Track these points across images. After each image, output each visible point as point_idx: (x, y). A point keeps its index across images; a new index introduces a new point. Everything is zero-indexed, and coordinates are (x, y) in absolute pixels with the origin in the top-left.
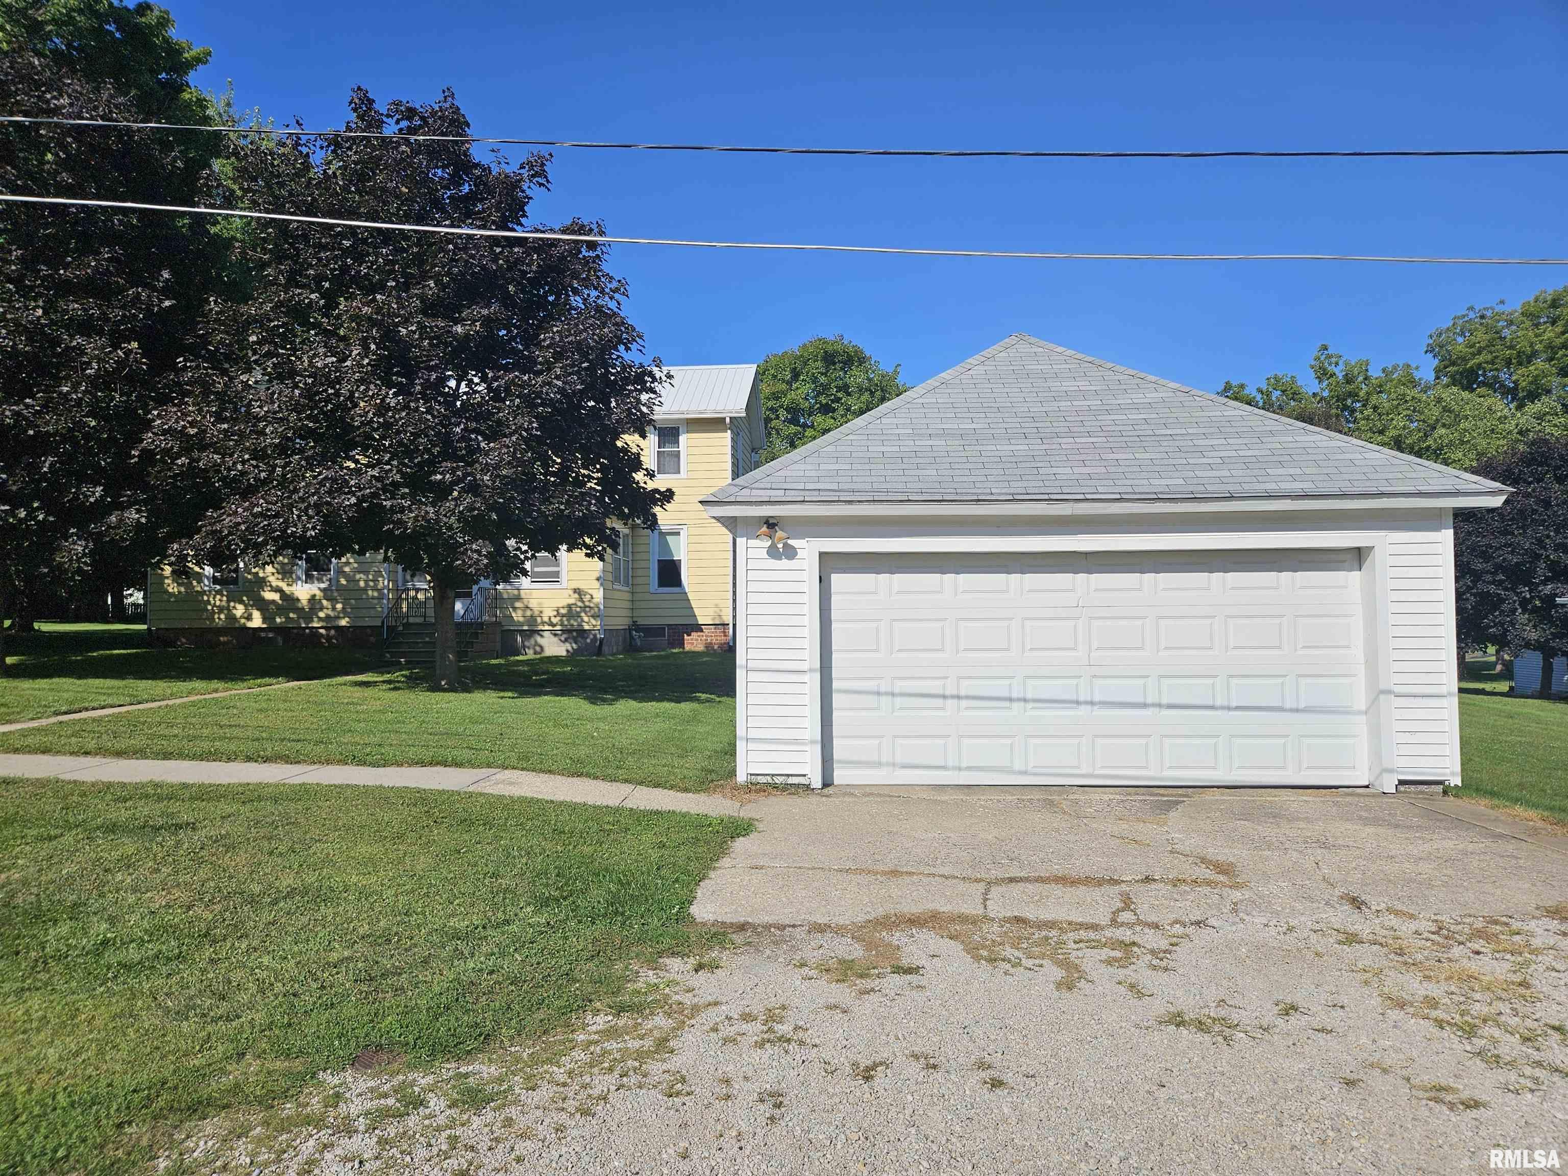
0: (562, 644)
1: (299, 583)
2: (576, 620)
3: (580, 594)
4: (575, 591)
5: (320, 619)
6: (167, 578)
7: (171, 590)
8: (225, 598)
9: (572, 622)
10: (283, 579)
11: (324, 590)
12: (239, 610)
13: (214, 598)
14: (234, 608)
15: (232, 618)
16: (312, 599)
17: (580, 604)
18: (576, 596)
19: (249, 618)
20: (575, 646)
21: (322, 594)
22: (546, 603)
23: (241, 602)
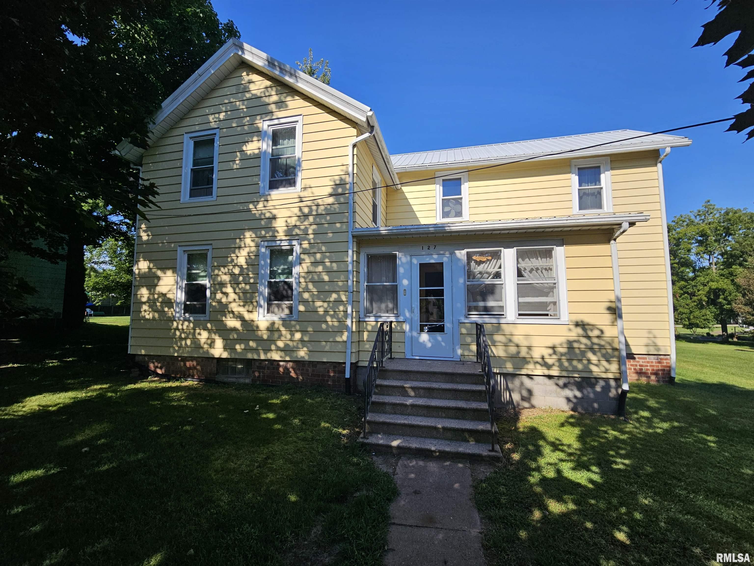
0: (559, 390)
1: (261, 310)
2: (580, 361)
3: (585, 330)
4: (577, 325)
5: (278, 349)
6: (144, 303)
7: (147, 317)
8: (192, 325)
9: (575, 363)
10: (244, 306)
11: (283, 320)
12: (204, 336)
13: (182, 325)
14: (199, 334)
15: (197, 345)
16: (271, 329)
17: (584, 340)
18: (579, 331)
19: (212, 344)
20: (578, 394)
21: (281, 322)
22: (535, 342)
23: (205, 329)
